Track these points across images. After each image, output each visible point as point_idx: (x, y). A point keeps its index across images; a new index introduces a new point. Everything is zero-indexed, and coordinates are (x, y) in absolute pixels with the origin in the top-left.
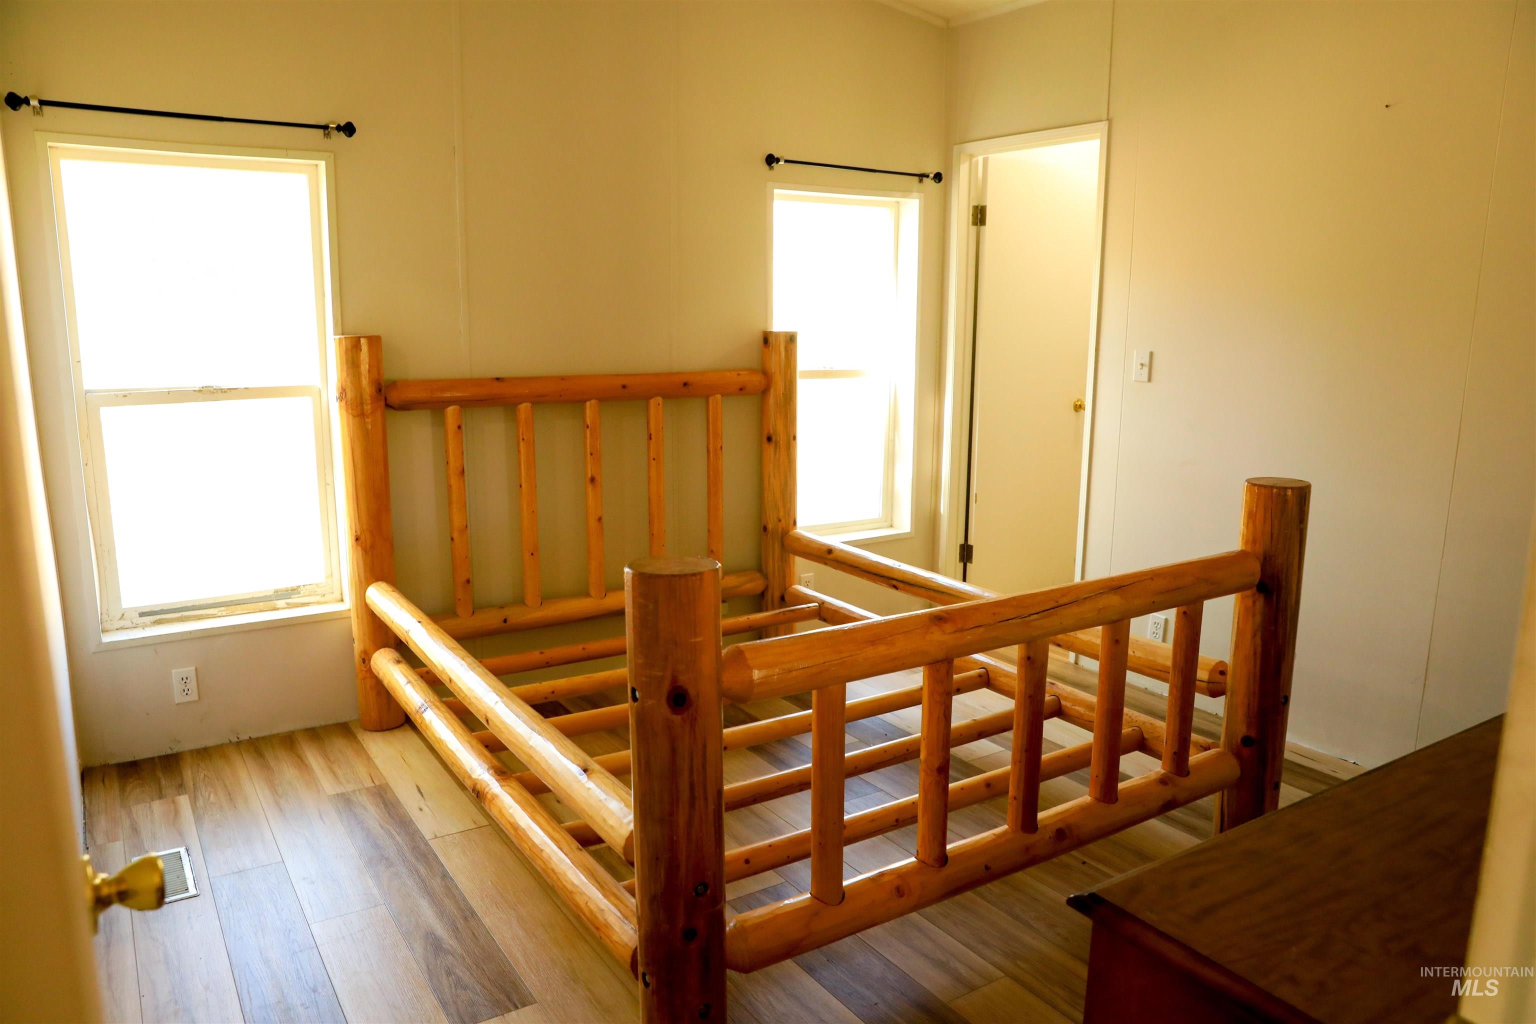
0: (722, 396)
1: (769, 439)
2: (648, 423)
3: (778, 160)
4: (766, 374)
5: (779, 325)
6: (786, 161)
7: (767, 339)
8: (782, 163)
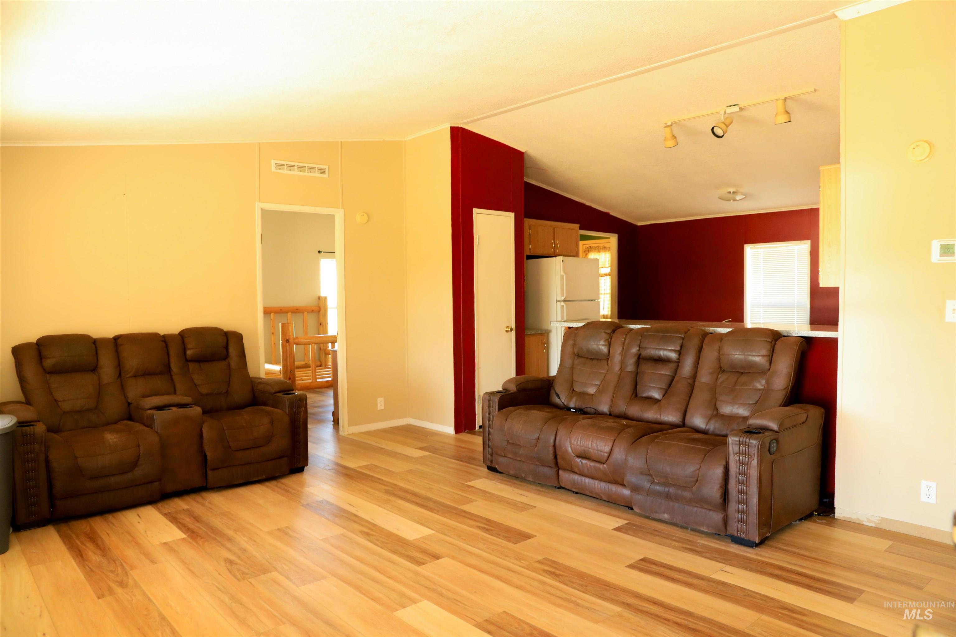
0: (307, 312)
1: (321, 324)
2: (287, 320)
3: (321, 252)
4: (319, 307)
5: (323, 294)
6: (324, 252)
7: (319, 298)
8: (322, 253)
